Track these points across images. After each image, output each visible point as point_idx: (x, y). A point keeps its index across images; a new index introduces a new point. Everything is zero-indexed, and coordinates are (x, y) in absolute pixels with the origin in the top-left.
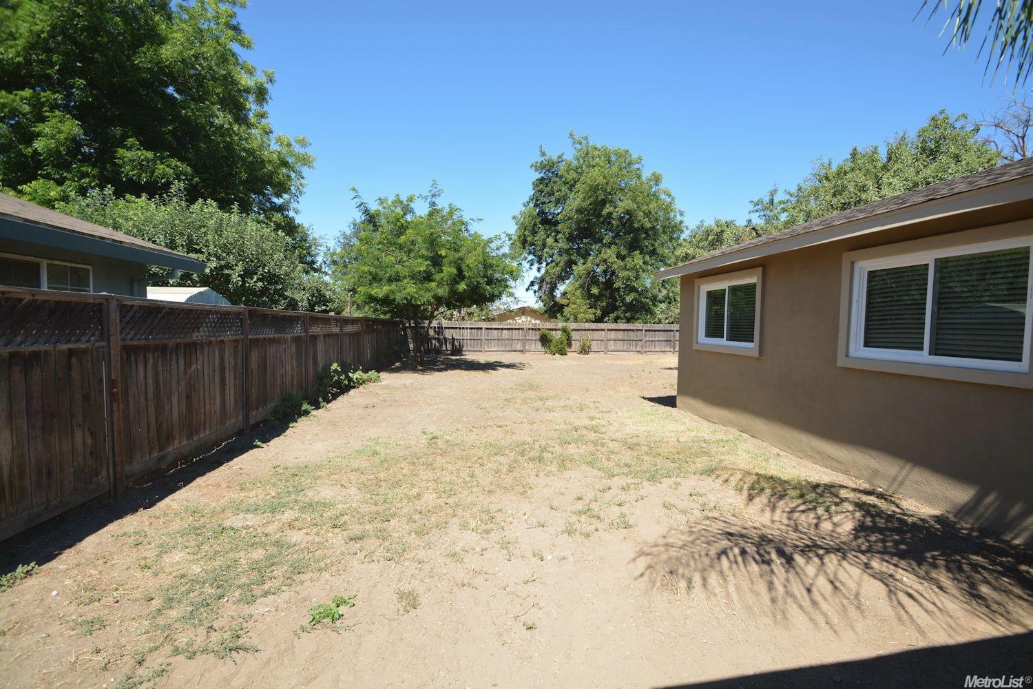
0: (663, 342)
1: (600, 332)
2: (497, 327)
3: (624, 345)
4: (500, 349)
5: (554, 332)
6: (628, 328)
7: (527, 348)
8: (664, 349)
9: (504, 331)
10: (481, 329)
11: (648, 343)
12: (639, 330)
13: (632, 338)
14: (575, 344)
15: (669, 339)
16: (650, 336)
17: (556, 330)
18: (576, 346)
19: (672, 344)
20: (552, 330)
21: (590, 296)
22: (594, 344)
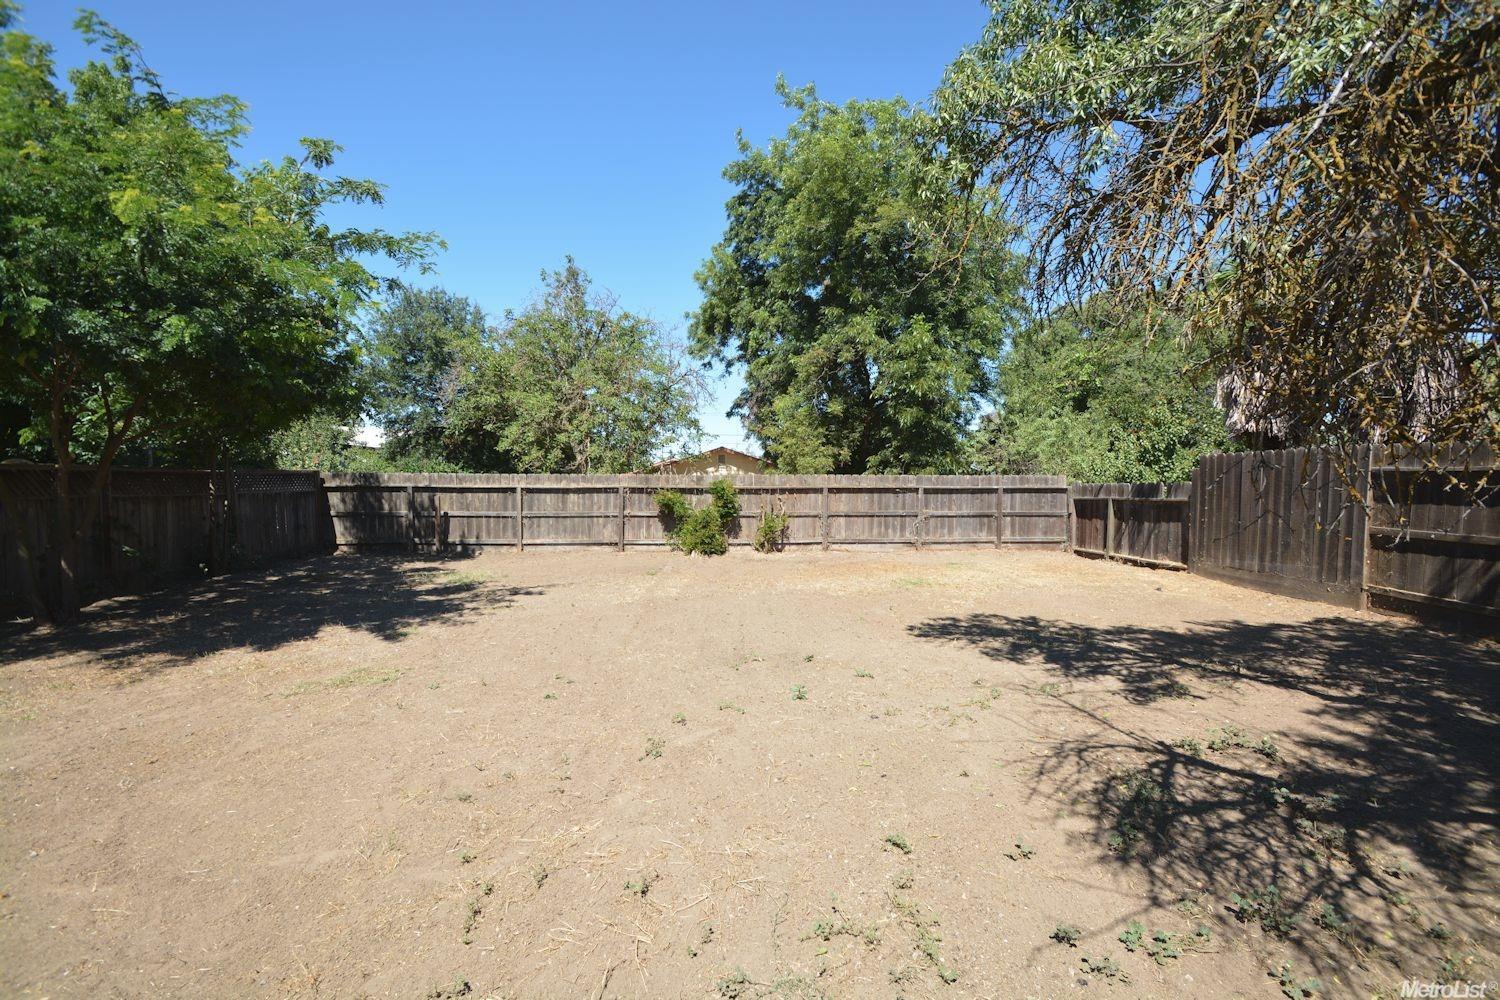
0: (972, 519)
1: (813, 496)
2: (555, 486)
3: (871, 529)
4: (560, 541)
5: (694, 498)
6: (881, 485)
7: (629, 537)
8: (974, 537)
9: (572, 497)
10: (513, 490)
11: (932, 521)
12: (911, 490)
13: (891, 511)
14: (749, 525)
15: (986, 512)
16: (937, 506)
17: (700, 492)
18: (749, 530)
19: (994, 525)
20: (691, 491)
21: (826, 419)
22: (795, 525)
